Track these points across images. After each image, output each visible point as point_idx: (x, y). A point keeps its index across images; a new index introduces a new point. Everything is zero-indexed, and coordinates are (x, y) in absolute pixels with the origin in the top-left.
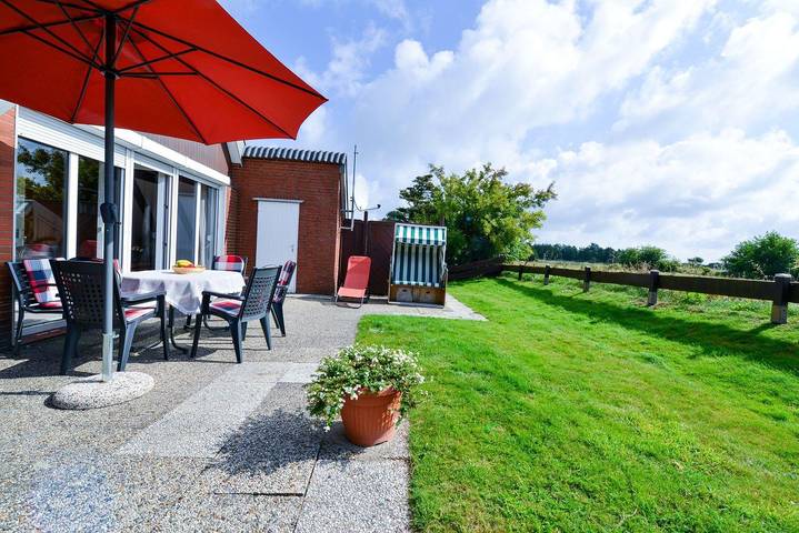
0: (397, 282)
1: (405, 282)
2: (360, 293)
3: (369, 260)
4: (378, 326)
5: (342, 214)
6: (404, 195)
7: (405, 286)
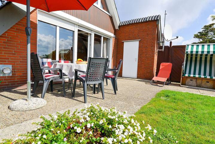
0: (187, 75)
1: (192, 75)
2: (164, 80)
3: (171, 64)
4: (167, 96)
5: (159, 44)
6: (196, 36)
7: (191, 78)
